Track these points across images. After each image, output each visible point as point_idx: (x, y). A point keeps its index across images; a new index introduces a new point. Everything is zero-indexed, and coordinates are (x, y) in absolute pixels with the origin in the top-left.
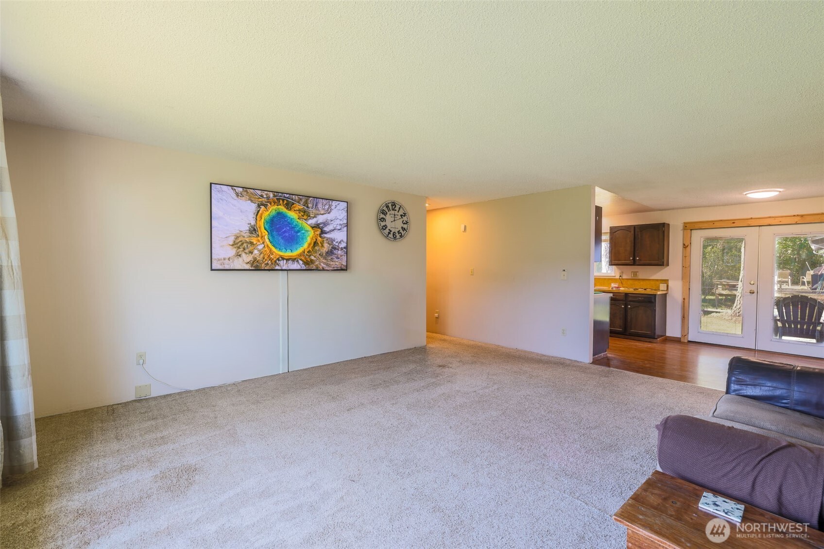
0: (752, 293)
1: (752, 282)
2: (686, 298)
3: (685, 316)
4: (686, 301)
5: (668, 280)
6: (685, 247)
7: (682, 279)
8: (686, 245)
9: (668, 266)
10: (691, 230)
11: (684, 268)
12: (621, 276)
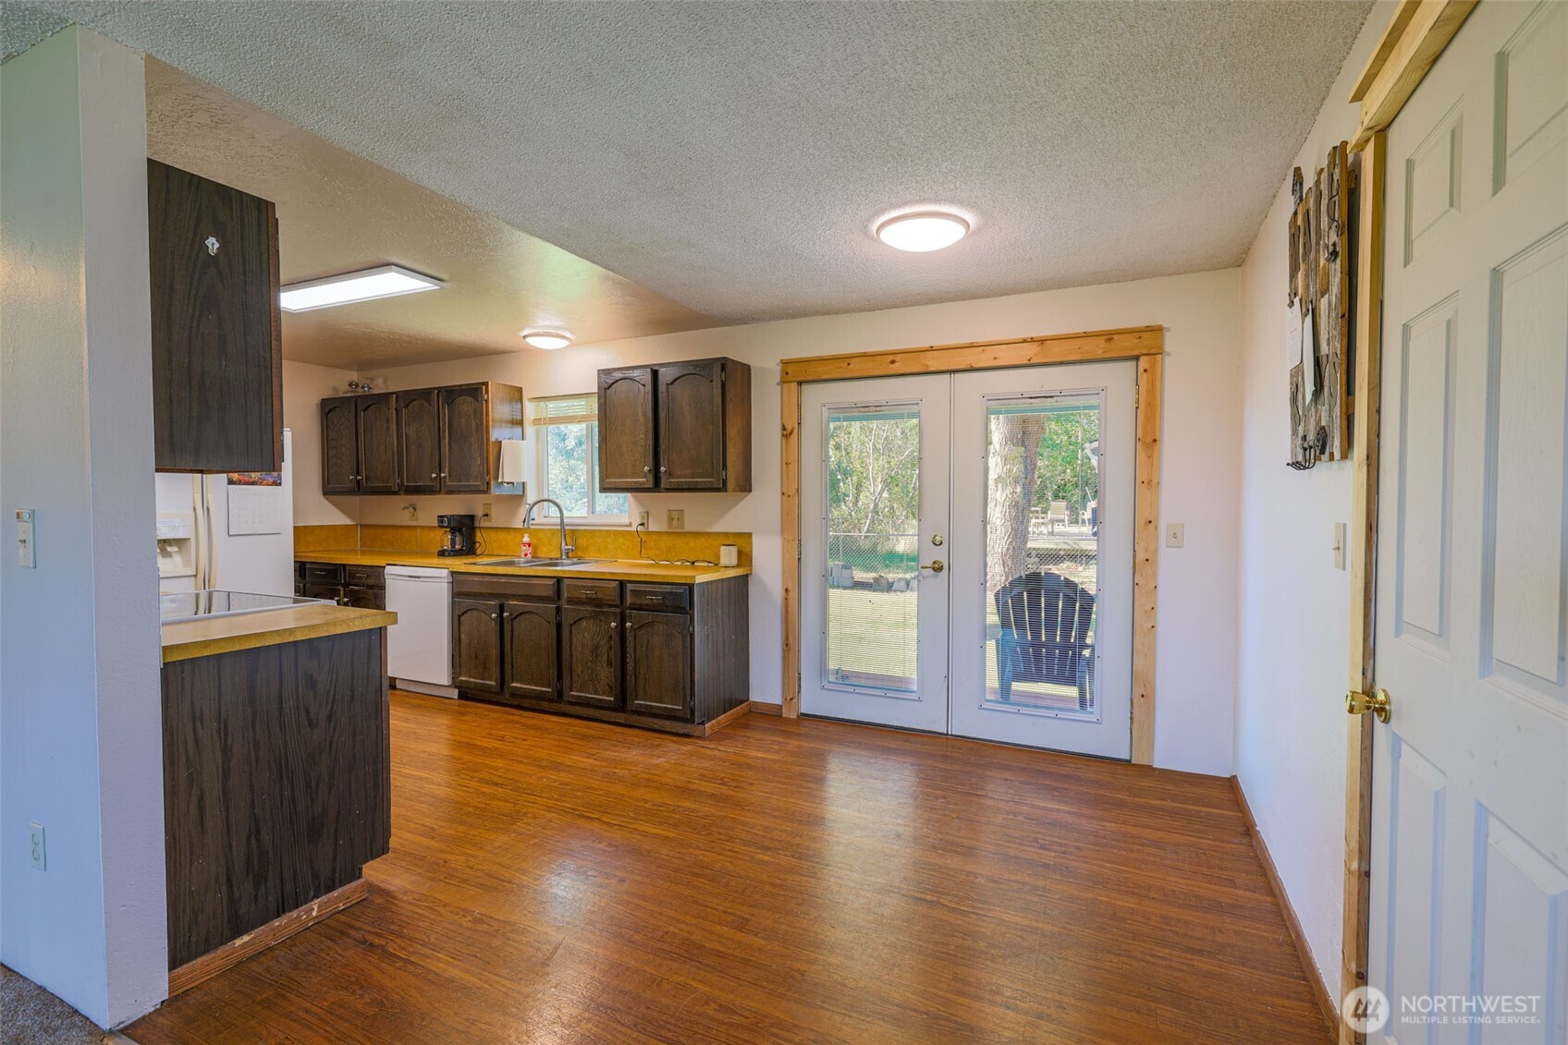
0: (937, 568)
1: (938, 539)
2: (790, 588)
3: (791, 641)
4: (794, 595)
5: (749, 535)
6: (786, 434)
7: (783, 530)
8: (789, 428)
9: (750, 491)
10: (800, 383)
11: (784, 497)
12: (642, 524)
